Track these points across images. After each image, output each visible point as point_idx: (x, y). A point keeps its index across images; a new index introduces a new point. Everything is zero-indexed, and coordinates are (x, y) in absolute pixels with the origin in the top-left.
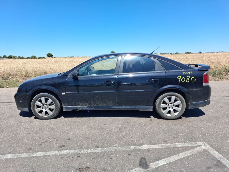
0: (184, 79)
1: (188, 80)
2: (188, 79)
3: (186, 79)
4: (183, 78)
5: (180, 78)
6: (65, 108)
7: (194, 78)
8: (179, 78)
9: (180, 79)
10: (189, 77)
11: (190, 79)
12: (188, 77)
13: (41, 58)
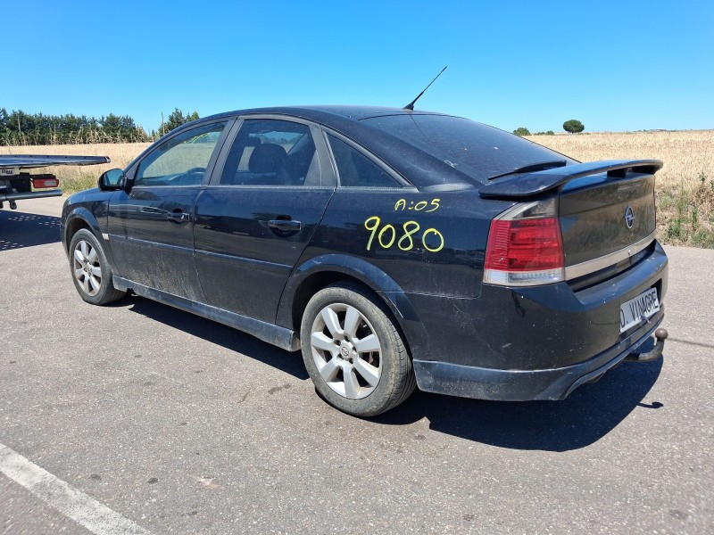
0: (389, 232)
1: (406, 243)
2: (408, 234)
3: (400, 233)
4: (389, 226)
5: (375, 225)
6: (120, 282)
7: (436, 232)
8: (372, 224)
9: (374, 229)
10: (415, 227)
11: (417, 237)
12: (410, 228)
13: (539, 134)
